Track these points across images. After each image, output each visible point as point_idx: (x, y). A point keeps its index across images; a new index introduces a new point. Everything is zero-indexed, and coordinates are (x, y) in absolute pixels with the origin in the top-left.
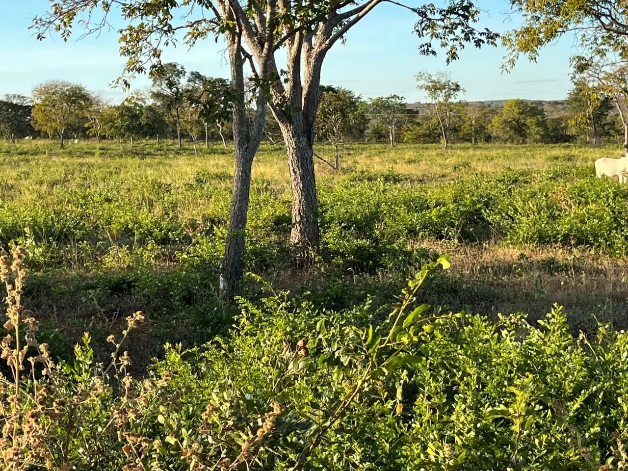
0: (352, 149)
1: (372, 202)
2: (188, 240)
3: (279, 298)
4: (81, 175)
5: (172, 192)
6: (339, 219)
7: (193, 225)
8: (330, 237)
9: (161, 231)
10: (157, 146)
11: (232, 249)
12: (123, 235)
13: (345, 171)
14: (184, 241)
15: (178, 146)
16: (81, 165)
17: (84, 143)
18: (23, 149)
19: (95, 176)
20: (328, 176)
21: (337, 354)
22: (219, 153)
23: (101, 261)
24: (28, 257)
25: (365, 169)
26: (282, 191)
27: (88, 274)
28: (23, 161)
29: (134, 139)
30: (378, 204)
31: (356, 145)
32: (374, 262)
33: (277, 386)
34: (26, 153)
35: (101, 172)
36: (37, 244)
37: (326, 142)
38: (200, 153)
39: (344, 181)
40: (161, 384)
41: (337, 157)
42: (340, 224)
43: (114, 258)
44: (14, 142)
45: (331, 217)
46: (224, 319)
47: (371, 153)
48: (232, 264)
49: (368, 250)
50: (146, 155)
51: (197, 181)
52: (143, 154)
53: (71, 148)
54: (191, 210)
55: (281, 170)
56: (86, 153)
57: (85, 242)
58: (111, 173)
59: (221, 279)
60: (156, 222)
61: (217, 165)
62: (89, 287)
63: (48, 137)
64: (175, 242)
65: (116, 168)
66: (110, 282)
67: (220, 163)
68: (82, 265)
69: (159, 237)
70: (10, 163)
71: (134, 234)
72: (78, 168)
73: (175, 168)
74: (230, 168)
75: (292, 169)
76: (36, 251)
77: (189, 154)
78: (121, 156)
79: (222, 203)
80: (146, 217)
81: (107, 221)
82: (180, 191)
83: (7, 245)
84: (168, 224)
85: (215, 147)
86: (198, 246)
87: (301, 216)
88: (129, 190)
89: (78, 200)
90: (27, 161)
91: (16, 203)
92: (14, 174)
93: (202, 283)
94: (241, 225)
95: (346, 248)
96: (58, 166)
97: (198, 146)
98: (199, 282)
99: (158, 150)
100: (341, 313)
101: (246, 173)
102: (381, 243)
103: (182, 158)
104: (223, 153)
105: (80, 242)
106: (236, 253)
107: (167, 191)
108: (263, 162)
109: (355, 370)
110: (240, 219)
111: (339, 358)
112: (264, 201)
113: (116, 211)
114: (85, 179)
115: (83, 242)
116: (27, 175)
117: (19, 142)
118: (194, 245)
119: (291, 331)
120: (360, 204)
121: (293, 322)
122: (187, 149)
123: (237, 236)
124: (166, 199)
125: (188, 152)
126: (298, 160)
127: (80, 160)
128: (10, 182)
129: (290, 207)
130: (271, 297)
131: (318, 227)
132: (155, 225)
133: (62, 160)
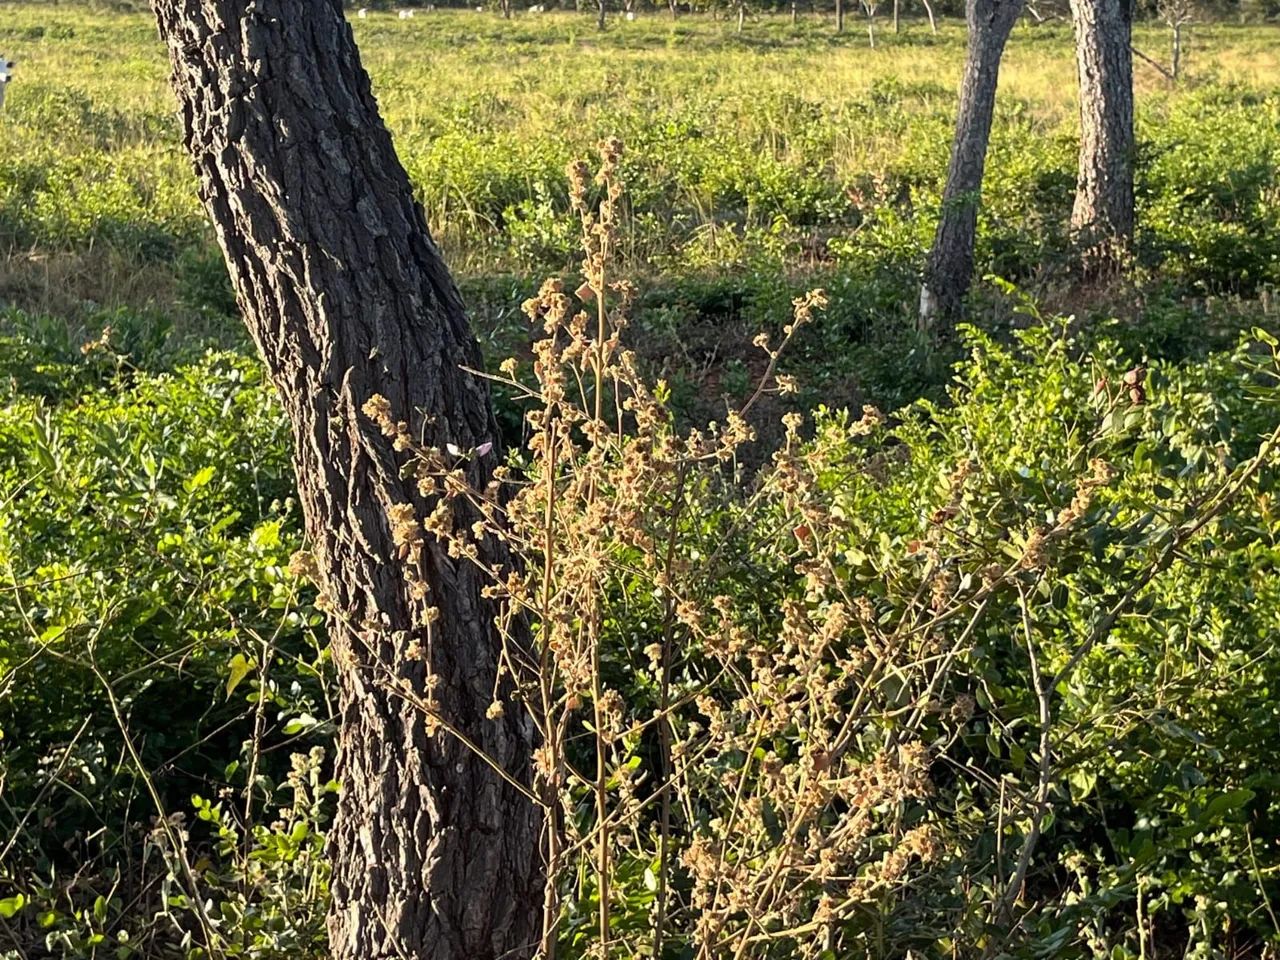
0: (1211, 37)
1: (1251, 147)
2: (853, 217)
3: (1052, 331)
4: (640, 85)
5: (824, 120)
6: (1178, 181)
7: (866, 188)
8: (1159, 215)
9: (799, 197)
10: (792, 27)
11: (950, 234)
12: (722, 205)
13: (1193, 83)
14: (845, 219)
15: (836, 28)
16: (640, 64)
17: (644, 21)
18: (525, 31)
19: (667, 87)
20: (1155, 93)
21: (1173, 442)
22: (919, 44)
23: (681, 253)
24: (540, 241)
25: (1237, 78)
26: (1054, 122)
27: (654, 279)
28: (525, 55)
29: (746, 13)
30: (1265, 152)
31: (1219, 29)
32: (1253, 273)
33: (1078, 459)
34: (531, 40)
35: (678, 79)
36: (556, 214)
37: (1151, 22)
38: (882, 43)
39: (1192, 103)
40: (857, 430)
41: (1177, 54)
42: (1181, 191)
43: (706, 247)
44: (508, 17)
45: (1160, 178)
46: (929, 372)
47: (1252, 47)
48: (949, 264)
49: (1241, 247)
50: (768, 45)
51: (877, 98)
52: (762, 43)
53: (618, 31)
54: (861, 157)
55: (1051, 78)
56: (648, 40)
57: (650, 215)
58: (698, 81)
59: (925, 293)
60: (790, 180)
61: (916, 68)
62: (656, 303)
63: (575, 8)
64: (827, 221)
65: (709, 72)
66: (698, 293)
67: (923, 64)
68: (644, 259)
69: (796, 211)
70: (500, 58)
71: (746, 203)
72: (633, 71)
73: (830, 74)
74: (943, 73)
75: (1083, 68)
76: (556, 228)
77: (858, 45)
78: (717, 47)
79: (926, 144)
80: (772, 169)
81: (692, 175)
82: (838, 119)
83: (500, 216)
84: (815, 183)
85: (912, 30)
86: (876, 228)
87: (1098, 171)
88: (735, 115)
89: (634, 132)
90: (534, 54)
91: (515, 134)
92: (509, 80)
93: (883, 303)
94: (971, 184)
95: (1192, 239)
96: (592, 65)
97: (876, 28)
98: (877, 299)
99: (794, 36)
100: (1183, 367)
101: (988, 73)
102: (1271, 233)
103: (844, 52)
104: (930, 43)
105: (640, 215)
106: (957, 241)
107: (814, 118)
108: (1013, 63)
109: (1212, 475)
110: (969, 169)
111: (1177, 451)
112: (1016, 141)
113: (709, 156)
114: (647, 93)
115: (645, 214)
116: (535, 82)
117: (518, 17)
118: (866, 228)
119: (1072, 399)
120: (1226, 151)
121: (1077, 379)
122: (854, 35)
123: (962, 204)
124: (810, 133)
125: (856, 40)
126: (1098, 52)
127: (637, 55)
128: (503, 96)
129: (1075, 150)
130: (1034, 329)
131: (1133, 196)
132: (789, 185)
133: (601, 53)
